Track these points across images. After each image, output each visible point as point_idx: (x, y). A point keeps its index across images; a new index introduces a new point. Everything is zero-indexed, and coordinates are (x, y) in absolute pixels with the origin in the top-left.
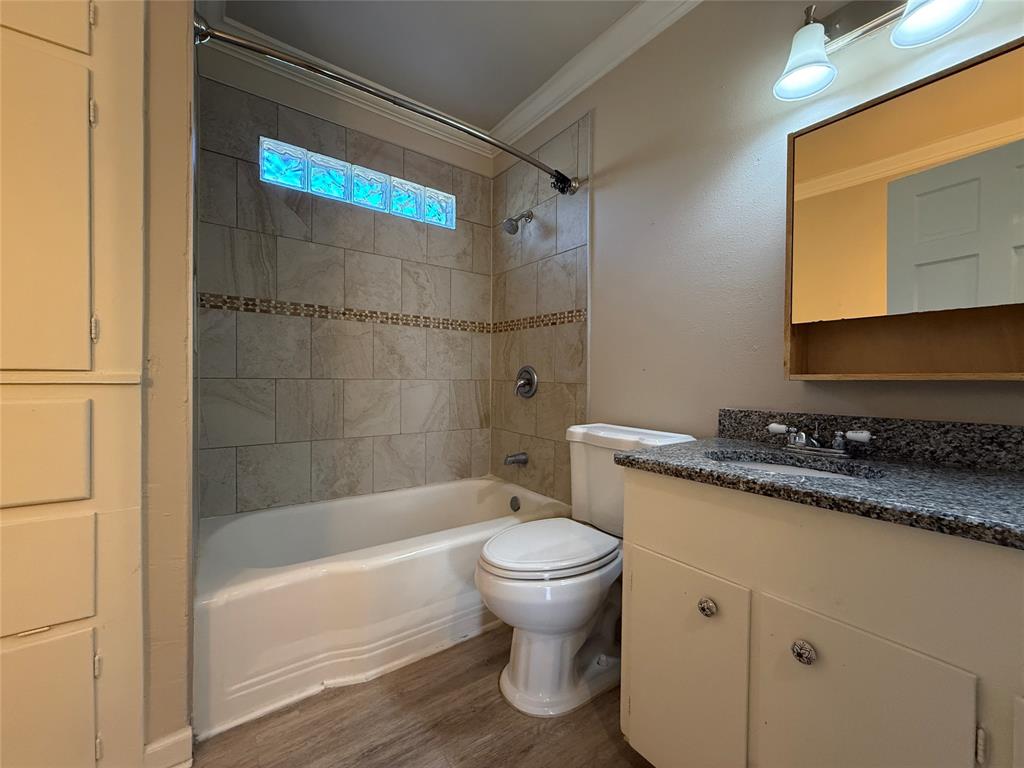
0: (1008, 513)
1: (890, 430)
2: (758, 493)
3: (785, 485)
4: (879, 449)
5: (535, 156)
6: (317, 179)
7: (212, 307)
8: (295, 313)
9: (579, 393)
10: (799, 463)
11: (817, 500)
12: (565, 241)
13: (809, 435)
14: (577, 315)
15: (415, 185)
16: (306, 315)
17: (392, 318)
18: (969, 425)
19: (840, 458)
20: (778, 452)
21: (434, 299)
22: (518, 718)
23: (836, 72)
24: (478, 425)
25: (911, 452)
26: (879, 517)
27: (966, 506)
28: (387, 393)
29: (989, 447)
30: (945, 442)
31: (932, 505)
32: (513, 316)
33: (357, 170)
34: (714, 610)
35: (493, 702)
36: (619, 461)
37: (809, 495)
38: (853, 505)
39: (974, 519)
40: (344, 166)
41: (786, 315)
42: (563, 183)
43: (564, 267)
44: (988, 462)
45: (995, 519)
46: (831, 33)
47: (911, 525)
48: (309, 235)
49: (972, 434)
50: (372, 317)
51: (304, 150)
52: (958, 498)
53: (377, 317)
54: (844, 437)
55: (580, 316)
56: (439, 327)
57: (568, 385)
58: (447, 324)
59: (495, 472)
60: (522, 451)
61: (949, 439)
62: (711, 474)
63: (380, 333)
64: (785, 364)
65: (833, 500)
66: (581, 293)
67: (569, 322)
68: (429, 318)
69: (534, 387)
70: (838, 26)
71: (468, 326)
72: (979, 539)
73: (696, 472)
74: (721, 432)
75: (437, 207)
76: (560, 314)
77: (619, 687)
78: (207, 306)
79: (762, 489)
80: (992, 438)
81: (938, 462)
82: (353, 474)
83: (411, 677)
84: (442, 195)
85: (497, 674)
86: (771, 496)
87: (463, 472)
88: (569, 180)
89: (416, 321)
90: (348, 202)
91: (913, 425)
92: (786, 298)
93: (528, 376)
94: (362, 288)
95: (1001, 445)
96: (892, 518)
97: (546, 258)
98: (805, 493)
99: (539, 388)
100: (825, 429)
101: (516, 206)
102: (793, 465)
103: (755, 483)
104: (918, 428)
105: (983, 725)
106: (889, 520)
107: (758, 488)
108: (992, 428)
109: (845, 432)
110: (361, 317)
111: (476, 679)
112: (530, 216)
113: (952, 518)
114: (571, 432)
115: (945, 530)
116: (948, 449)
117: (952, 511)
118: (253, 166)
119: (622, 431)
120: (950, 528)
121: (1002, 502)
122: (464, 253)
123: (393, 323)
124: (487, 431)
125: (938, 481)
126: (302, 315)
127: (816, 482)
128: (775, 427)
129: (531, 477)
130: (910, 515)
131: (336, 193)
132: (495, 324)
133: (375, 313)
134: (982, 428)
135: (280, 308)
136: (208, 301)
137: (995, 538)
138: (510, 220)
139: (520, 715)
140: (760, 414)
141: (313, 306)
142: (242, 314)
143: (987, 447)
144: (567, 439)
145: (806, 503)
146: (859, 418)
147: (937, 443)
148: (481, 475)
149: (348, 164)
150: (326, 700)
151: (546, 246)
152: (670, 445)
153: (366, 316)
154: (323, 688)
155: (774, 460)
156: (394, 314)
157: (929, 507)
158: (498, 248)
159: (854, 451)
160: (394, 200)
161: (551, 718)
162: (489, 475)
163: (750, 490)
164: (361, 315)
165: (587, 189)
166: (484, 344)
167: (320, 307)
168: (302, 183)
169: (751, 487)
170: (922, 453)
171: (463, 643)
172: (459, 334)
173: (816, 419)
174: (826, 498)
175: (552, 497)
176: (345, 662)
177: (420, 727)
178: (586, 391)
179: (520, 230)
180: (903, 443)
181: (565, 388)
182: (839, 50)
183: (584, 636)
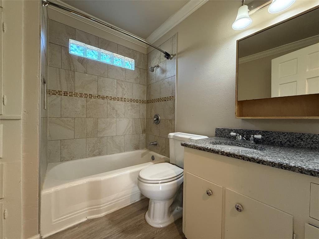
0: (303, 162)
1: (268, 135)
2: (225, 155)
3: (233, 153)
4: (264, 140)
5: (160, 48)
6: (88, 53)
7: (53, 94)
8: (81, 97)
9: (173, 122)
10: (239, 145)
11: (243, 158)
12: (169, 74)
13: (243, 136)
14: (172, 98)
15: (121, 56)
16: (85, 97)
17: (113, 98)
18: (292, 133)
19: (252, 144)
20: (233, 142)
21: (127, 92)
22: (150, 228)
23: (251, 21)
24: (142, 132)
25: (274, 142)
26: (262, 164)
27: (290, 160)
28: (111, 123)
29: (298, 140)
30: (285, 139)
31: (279, 160)
32: (153, 98)
33: (102, 50)
34: (211, 193)
35: (142, 223)
36: (182, 145)
37: (241, 156)
38: (254, 160)
39: (292, 164)
40: (98, 49)
41: (236, 98)
42: (168, 56)
43: (168, 83)
44: (298, 145)
45: (299, 164)
46: (250, 9)
47: (273, 166)
48: (86, 71)
49: (293, 136)
50: (107, 98)
51: (84, 44)
52: (288, 157)
53: (109, 98)
54: (253, 137)
55: (173, 98)
56: (129, 101)
57: (170, 120)
58: (131, 100)
59: (147, 147)
60: (155, 141)
61: (286, 138)
62: (210, 149)
63: (110, 103)
64: (235, 114)
65: (248, 158)
66: (173, 91)
67: (170, 100)
68: (126, 99)
69: (159, 121)
70: (252, 6)
71: (138, 101)
72: (294, 171)
73: (206, 149)
74: (216, 135)
75: (129, 63)
76: (167, 97)
77: (182, 218)
78: (51, 94)
79: (226, 154)
80: (299, 137)
81: (282, 145)
82: (100, 148)
83: (116, 215)
84: (130, 59)
85: (144, 213)
86: (229, 156)
87: (137, 148)
88: (170, 55)
89: (121, 99)
90: (99, 61)
91: (275, 133)
92: (236, 93)
93: (157, 117)
94: (103, 89)
95: (302, 139)
96: (267, 164)
97: (163, 80)
98: (239, 156)
99: (161, 121)
100: (248, 134)
101: (154, 63)
102: (238, 146)
103: (224, 152)
104: (276, 134)
105: (295, 232)
106: (266, 165)
107: (225, 154)
108: (299, 134)
109: (254, 135)
110: (103, 98)
111: (137, 215)
112: (158, 66)
113: (285, 164)
114: (170, 135)
115: (283, 168)
116: (286, 141)
117: (286, 162)
118: (67, 48)
119: (185, 135)
120: (285, 168)
121: (301, 159)
122: (137, 78)
123: (114, 100)
124: (144, 135)
125: (282, 151)
126: (83, 97)
127: (243, 152)
128: (233, 134)
129: (158, 149)
130: (272, 163)
131: (95, 58)
132: (147, 101)
133: (108, 97)
134: (296, 134)
135: (76, 95)
136: (52, 92)
137: (299, 171)
138: (152, 67)
139: (150, 227)
140: (228, 130)
141: (87, 94)
142: (63, 97)
143: (297, 140)
144: (168, 137)
145: (240, 159)
146: (258, 131)
147: (282, 139)
148: (143, 149)
149: (99, 49)
150: (87, 223)
151: (163, 76)
152: (199, 140)
153: (105, 98)
154: (87, 219)
155: (232, 144)
156: (115, 97)
157: (278, 160)
158: (148, 76)
159: (257, 141)
160: (114, 61)
161: (161, 228)
162: (145, 148)
163: (222, 154)
164: (103, 97)
165: (175, 58)
166: (143, 107)
167: (89, 95)
168: (84, 54)
169: (223, 153)
170: (278, 142)
171: (134, 203)
172: (135, 103)
173: (245, 131)
174: (246, 157)
175: (165, 156)
176: (94, 210)
177: (118, 232)
178: (175, 122)
179: (155, 71)
180: (272, 139)
181: (169, 121)
182: (253, 14)
183: (172, 201)
